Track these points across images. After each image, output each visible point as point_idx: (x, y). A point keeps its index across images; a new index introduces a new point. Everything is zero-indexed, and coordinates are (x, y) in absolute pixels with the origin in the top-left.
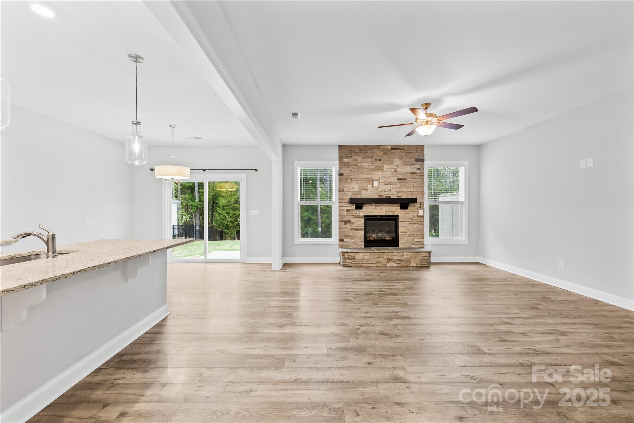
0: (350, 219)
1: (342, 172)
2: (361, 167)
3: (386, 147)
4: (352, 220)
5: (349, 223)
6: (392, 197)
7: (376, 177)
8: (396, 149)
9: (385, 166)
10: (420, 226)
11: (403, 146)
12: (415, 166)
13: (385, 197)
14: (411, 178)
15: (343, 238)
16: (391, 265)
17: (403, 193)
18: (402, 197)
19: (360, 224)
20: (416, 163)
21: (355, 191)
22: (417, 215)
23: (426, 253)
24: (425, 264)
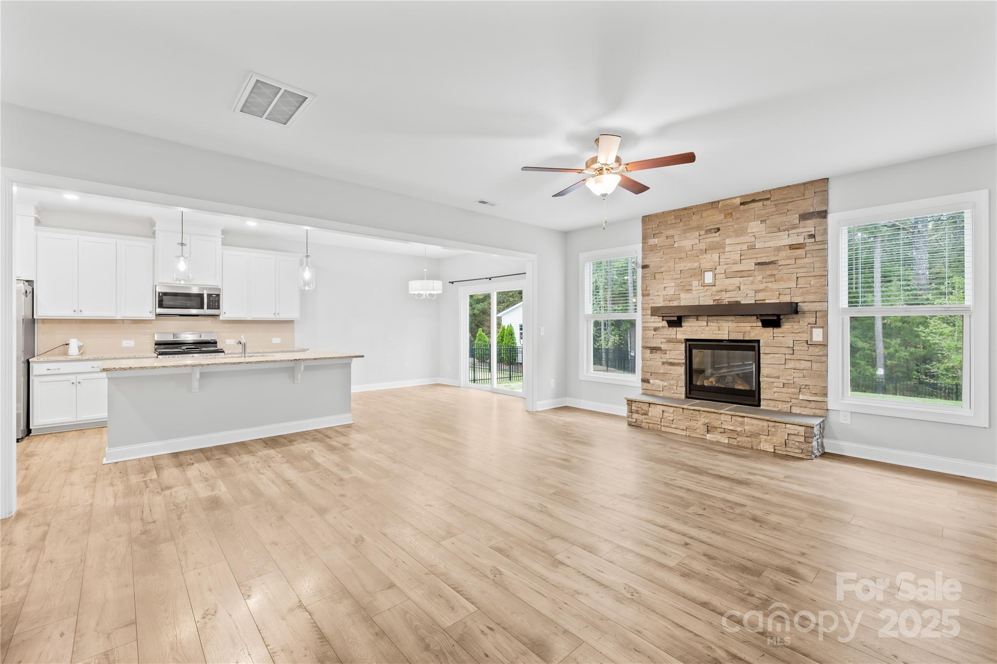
0: (659, 345)
1: (647, 262)
2: (681, 249)
3: (729, 201)
4: (663, 346)
5: (658, 352)
6: (742, 302)
7: (709, 265)
8: (754, 201)
9: (728, 241)
10: (815, 366)
11: (770, 191)
12: (801, 230)
13: (729, 302)
14: (789, 258)
15: (648, 376)
16: (715, 438)
17: (769, 293)
18: (767, 301)
19: (679, 354)
20: (802, 223)
21: (669, 294)
22: (807, 341)
23: (801, 427)
24: (797, 451)
